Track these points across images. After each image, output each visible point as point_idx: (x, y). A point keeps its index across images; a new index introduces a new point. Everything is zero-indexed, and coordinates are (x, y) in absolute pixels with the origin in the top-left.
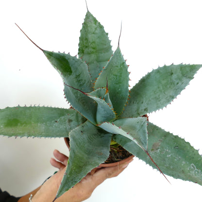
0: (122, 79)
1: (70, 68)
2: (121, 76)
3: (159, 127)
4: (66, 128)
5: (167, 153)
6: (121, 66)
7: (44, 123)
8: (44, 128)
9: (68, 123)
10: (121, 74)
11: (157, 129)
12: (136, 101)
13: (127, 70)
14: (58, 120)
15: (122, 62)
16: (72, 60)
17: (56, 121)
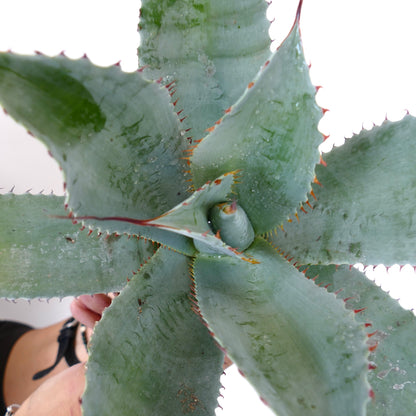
0: (293, 150)
1: (96, 109)
2: (287, 138)
3: (384, 288)
4: (98, 264)
5: (395, 377)
6: (293, 104)
7: (30, 247)
8: (28, 262)
9: (104, 245)
10: (290, 131)
11: (376, 298)
12: (326, 204)
13: (315, 126)
14: (76, 235)
15: (300, 92)
16: (100, 81)
17: (69, 239)
